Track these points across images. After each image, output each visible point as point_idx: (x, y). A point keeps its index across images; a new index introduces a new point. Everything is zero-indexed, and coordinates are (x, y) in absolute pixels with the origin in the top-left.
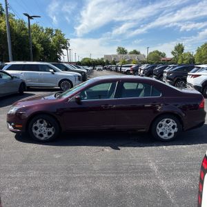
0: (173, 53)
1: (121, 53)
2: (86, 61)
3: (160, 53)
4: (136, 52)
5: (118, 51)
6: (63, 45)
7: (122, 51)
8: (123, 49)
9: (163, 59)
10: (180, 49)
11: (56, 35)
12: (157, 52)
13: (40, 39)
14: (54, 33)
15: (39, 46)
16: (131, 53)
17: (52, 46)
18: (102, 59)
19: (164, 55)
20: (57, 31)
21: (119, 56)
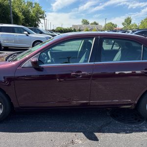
0: (123, 24)
1: (84, 24)
2: (59, 29)
3: (113, 25)
4: (96, 24)
5: (82, 22)
6: (41, 16)
7: (86, 23)
8: (86, 21)
9: (115, 29)
10: (128, 21)
11: (35, 7)
12: (111, 23)
13: (23, 10)
14: (34, 5)
15: (20, 15)
16: (92, 24)
17: (32, 16)
18: (71, 28)
19: (116, 26)
20: (36, 4)
21: (83, 26)
